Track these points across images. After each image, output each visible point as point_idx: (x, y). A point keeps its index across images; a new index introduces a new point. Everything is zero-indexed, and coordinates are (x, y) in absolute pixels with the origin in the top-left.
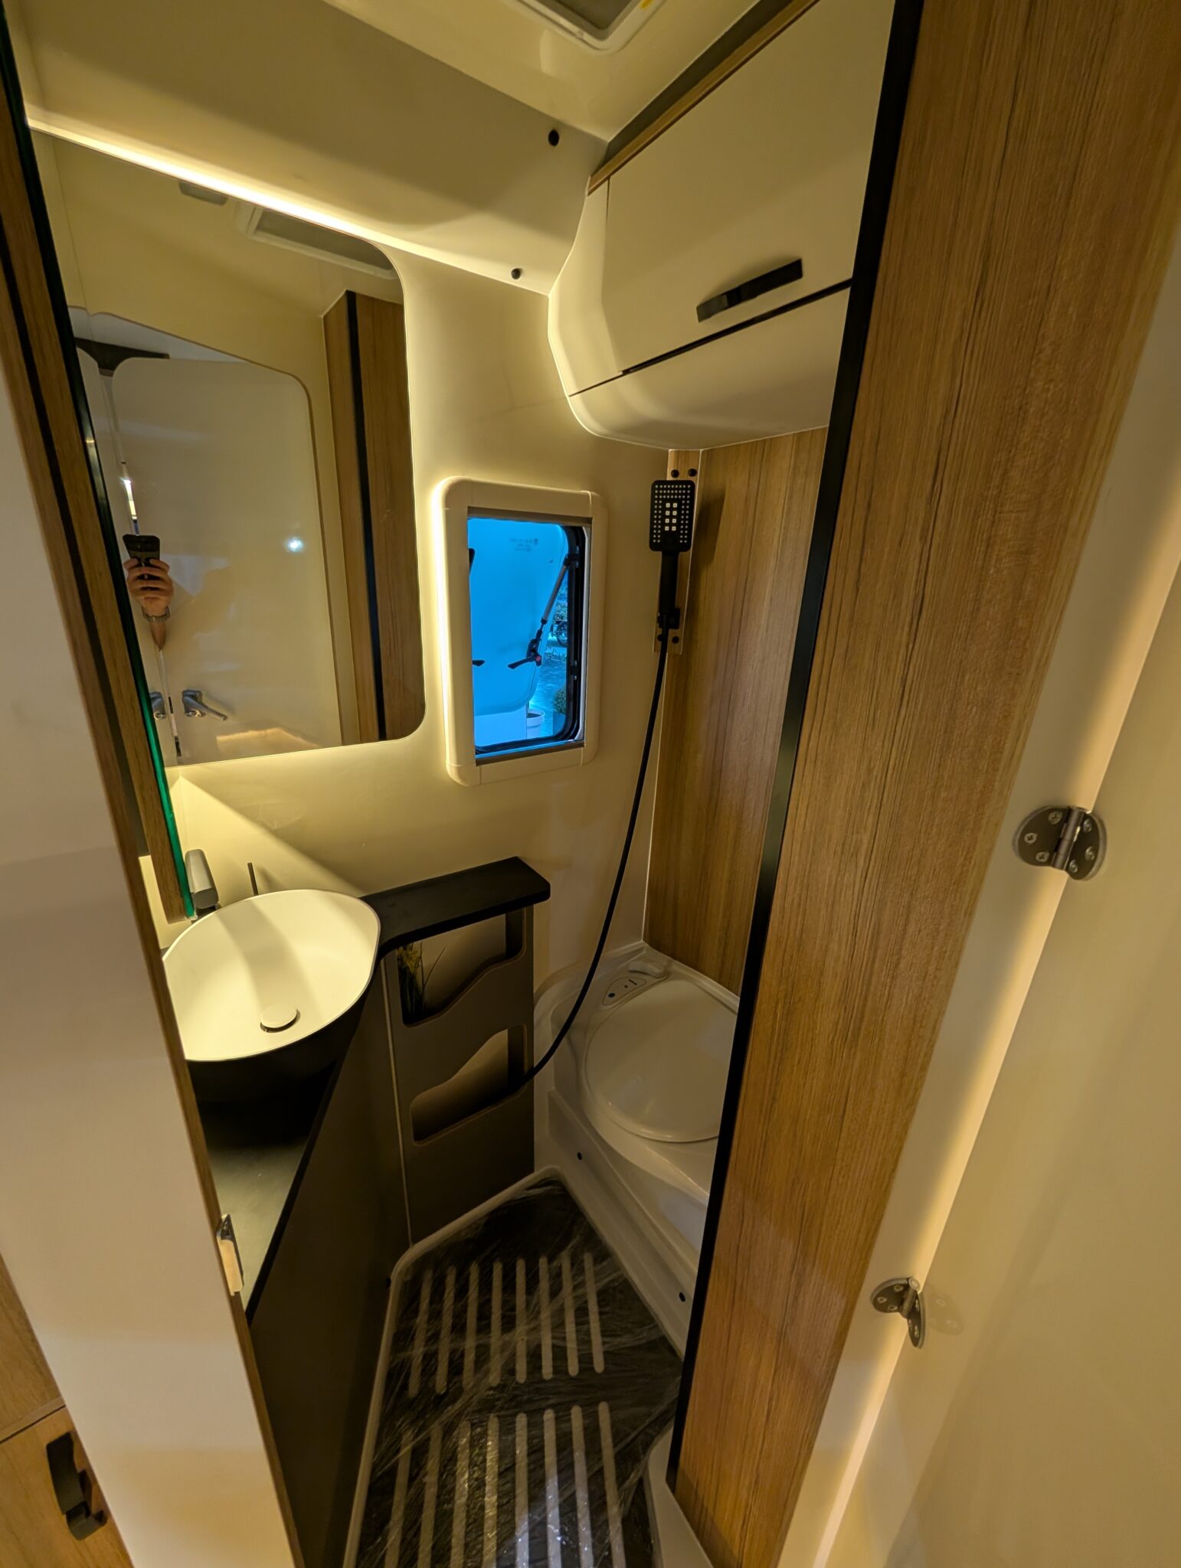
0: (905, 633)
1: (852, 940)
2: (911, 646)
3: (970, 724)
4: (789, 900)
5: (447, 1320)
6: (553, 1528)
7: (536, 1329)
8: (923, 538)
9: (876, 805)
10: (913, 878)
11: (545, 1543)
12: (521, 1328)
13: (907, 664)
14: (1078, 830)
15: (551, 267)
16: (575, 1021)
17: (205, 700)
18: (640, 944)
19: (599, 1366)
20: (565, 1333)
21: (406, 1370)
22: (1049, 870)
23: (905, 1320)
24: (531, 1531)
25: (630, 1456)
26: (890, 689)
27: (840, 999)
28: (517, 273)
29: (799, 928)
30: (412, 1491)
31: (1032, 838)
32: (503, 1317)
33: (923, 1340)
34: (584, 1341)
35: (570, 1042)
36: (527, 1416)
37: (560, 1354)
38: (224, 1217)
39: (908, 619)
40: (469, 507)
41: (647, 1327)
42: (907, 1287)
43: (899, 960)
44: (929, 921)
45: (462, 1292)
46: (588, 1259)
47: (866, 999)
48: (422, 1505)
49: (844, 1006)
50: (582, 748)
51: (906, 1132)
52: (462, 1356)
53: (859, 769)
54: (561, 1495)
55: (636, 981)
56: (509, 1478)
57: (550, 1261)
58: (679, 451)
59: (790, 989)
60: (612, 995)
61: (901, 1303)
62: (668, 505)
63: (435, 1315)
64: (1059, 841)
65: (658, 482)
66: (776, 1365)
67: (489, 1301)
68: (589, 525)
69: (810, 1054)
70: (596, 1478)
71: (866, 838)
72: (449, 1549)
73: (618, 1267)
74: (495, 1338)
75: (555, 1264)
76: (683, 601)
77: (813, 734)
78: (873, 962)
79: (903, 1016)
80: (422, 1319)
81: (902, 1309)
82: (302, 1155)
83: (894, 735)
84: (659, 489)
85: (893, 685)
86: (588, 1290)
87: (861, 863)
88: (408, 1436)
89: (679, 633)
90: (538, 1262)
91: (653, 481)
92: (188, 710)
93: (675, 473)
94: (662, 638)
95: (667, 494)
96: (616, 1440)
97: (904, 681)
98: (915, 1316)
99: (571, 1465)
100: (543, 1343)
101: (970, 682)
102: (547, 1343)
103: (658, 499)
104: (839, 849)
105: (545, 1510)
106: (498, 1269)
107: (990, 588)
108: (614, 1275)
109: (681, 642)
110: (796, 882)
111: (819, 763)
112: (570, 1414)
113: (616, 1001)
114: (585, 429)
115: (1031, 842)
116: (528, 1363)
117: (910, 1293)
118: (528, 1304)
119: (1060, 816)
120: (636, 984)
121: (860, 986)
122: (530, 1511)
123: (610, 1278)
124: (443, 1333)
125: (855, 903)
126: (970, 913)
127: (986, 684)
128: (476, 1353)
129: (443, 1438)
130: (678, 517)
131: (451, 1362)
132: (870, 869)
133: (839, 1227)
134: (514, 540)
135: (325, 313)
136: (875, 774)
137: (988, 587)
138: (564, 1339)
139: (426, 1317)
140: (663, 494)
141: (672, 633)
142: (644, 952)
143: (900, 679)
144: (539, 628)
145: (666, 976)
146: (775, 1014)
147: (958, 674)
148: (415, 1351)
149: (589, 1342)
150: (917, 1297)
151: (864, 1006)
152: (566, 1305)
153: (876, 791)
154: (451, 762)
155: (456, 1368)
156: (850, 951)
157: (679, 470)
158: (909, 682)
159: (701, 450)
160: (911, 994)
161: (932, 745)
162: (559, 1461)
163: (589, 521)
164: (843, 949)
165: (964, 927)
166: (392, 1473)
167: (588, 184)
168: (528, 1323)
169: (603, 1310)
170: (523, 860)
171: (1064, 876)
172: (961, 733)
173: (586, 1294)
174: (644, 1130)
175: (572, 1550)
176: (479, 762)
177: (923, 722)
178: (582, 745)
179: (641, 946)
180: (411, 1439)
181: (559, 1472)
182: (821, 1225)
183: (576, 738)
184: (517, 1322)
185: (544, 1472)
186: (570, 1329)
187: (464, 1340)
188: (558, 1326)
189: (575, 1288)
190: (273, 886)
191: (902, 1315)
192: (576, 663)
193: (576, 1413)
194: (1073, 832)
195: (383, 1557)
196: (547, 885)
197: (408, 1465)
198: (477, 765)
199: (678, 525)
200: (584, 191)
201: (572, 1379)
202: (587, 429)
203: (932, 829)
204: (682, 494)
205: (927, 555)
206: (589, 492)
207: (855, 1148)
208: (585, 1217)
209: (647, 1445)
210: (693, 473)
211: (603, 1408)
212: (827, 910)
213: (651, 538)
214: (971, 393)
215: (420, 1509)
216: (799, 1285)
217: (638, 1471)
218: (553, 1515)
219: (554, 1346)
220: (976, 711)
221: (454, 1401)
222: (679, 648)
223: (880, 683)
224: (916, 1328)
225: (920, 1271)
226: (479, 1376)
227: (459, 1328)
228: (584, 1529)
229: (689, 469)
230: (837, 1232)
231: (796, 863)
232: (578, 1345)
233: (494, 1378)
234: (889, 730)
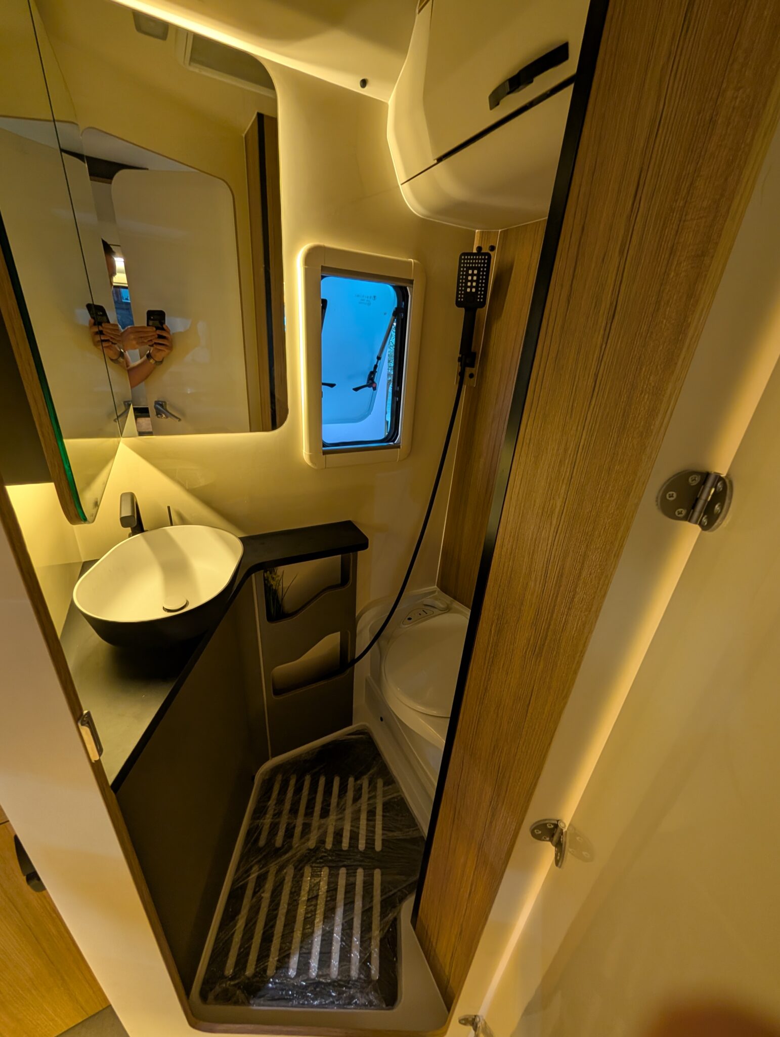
0: (600, 336)
1: (544, 580)
2: (604, 347)
3: (642, 409)
4: (505, 549)
5: (287, 806)
6: (337, 936)
7: (342, 819)
8: (621, 252)
9: (568, 478)
10: (590, 534)
11: (331, 944)
12: (333, 817)
13: (600, 360)
14: (713, 490)
15: (390, 78)
16: (384, 633)
17: (168, 408)
18: (434, 588)
19: (378, 847)
20: (359, 824)
21: (259, 831)
22: (686, 524)
23: (554, 848)
24: (323, 935)
25: (390, 903)
26: (585, 383)
27: (533, 622)
28: (364, 83)
29: (510, 569)
30: (254, 900)
31: (673, 496)
32: (322, 809)
33: (562, 863)
34: (371, 831)
35: (379, 645)
36: (329, 869)
37: (354, 837)
38: (85, 712)
39: (604, 324)
40: (322, 266)
41: (411, 829)
42: (556, 826)
43: (574, 595)
44: (598, 566)
45: (298, 790)
46: (380, 783)
47: (549, 625)
48: (259, 908)
49: (535, 628)
50: (399, 449)
51: (560, 717)
52: (294, 827)
53: (558, 450)
54: (344, 918)
55: (427, 611)
56: (313, 903)
57: (356, 779)
58: (483, 232)
59: (501, 614)
60: (410, 619)
61: (553, 835)
62: (470, 272)
63: (280, 801)
64: (696, 500)
65: (464, 254)
66: (476, 863)
67: (314, 798)
68: (411, 285)
69: (511, 660)
70: (367, 912)
71: (559, 504)
72: (273, 936)
73: (398, 790)
74: (316, 820)
75: (359, 782)
76: (478, 346)
77: (529, 423)
78: (557, 597)
79: (573, 637)
80: (272, 803)
81: (552, 840)
82: (172, 687)
83: (585, 422)
84: (464, 259)
85: (588, 381)
86: (378, 801)
87: (554, 522)
88: (256, 868)
89: (475, 370)
90: (348, 780)
91: (460, 254)
92: (159, 413)
93: (479, 248)
94: (462, 374)
95: (470, 263)
96: (383, 892)
97: (596, 376)
98: (559, 845)
99: (353, 902)
100: (345, 827)
101: (646, 374)
102: (347, 828)
103: (464, 267)
104: (540, 511)
105: (333, 925)
106: (322, 781)
107: (669, 291)
108: (395, 795)
109: (475, 378)
110: (510, 537)
111: (531, 445)
112: (356, 872)
113: (412, 622)
114: (412, 212)
115: (672, 499)
116: (334, 838)
117: (559, 831)
118: (338, 804)
119: (698, 479)
120: (426, 613)
121: (547, 614)
122: (323, 924)
123: (392, 796)
124: (284, 812)
125: (548, 552)
126: (618, 556)
127: (658, 374)
128: (303, 828)
129: (277, 873)
130: (477, 281)
131: (287, 830)
132: (561, 526)
133: (521, 780)
134: (358, 296)
135: (245, 132)
136: (569, 452)
137: (667, 290)
138: (358, 828)
139: (274, 803)
140: (467, 263)
141: (468, 371)
142: (436, 594)
143: (593, 375)
144: (375, 363)
145: (448, 609)
146: (491, 631)
147: (637, 368)
148: (265, 821)
149: (374, 832)
150: (562, 833)
151: (548, 628)
152: (362, 808)
153: (569, 466)
154: (305, 451)
155: (289, 833)
156: (542, 588)
157: (482, 246)
158: (600, 376)
159: (500, 231)
160: (580, 621)
161: (613, 427)
162: (345, 898)
163: (411, 282)
164: (538, 586)
165: (613, 565)
166: (244, 888)
167: (418, 5)
168: (337, 815)
169: (385, 814)
170: (354, 523)
171: (697, 529)
172: (635, 416)
173: (376, 803)
174: (419, 707)
175: (347, 952)
176: (325, 453)
177: (608, 410)
178: (399, 447)
179: (435, 590)
180: (258, 869)
181: (345, 905)
182: (510, 777)
183: (395, 442)
184: (331, 813)
185: (336, 903)
186: (363, 822)
187: (296, 819)
188: (356, 819)
189: (369, 799)
190: (183, 521)
191: (552, 844)
192: (398, 388)
193: (360, 872)
194: (709, 492)
195: (234, 933)
196: (366, 540)
197: (254, 884)
198: (323, 455)
199: (477, 287)
200: (415, 10)
201: (361, 852)
202: (414, 212)
203: (606, 495)
204: (481, 263)
205: (623, 267)
206: (412, 260)
207: (535, 728)
208: (381, 757)
209: (402, 900)
210: (492, 248)
211: (377, 874)
212: (529, 557)
213: (457, 297)
214: (671, 114)
215: (257, 912)
216: (493, 815)
217: (394, 913)
218: (338, 929)
219: (351, 831)
220: (648, 397)
221: (285, 853)
222: (474, 382)
223: (579, 379)
224: (559, 854)
225: (567, 816)
226: (303, 840)
227: (294, 811)
228: (356, 940)
229: (490, 245)
230: (519, 784)
231: (511, 522)
232: (367, 833)
233: (312, 844)
234: (581, 419)
